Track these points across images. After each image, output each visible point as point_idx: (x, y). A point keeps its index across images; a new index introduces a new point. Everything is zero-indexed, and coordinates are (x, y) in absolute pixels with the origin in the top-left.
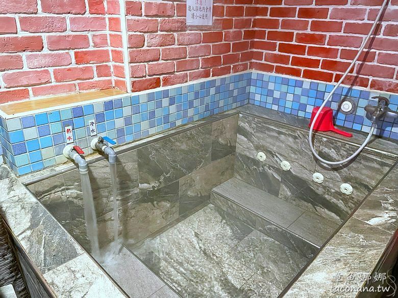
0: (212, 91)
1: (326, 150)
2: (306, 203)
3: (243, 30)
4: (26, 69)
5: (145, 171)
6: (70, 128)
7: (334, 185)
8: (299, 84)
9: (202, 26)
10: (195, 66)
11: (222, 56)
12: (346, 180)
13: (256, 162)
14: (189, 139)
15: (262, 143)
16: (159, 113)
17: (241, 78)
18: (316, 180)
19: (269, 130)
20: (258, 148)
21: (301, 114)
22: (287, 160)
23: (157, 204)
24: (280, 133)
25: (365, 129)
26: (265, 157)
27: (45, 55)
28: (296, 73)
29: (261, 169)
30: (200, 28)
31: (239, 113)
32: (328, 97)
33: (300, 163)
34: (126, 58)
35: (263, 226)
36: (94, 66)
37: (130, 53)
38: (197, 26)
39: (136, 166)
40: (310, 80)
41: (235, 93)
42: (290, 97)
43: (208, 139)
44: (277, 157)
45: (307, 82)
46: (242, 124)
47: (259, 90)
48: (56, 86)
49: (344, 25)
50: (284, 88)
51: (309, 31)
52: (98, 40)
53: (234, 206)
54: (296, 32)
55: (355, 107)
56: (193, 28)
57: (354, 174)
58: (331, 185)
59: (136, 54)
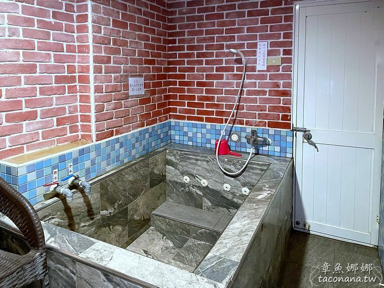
0: (147, 136)
1: (228, 167)
2: (222, 209)
3: (162, 95)
4: (24, 132)
5: (104, 200)
6: (57, 170)
7: (238, 190)
8: (204, 126)
9: (138, 95)
10: (135, 121)
11: (151, 112)
12: (244, 185)
13: (183, 185)
14: (135, 171)
15: (185, 169)
16: (113, 155)
17: (164, 126)
18: (226, 189)
19: (189, 159)
20: (183, 174)
21: (208, 146)
22: (205, 179)
23: (113, 228)
24: (197, 160)
25: (248, 150)
26: (189, 179)
27: (38, 122)
28: (201, 119)
29: (187, 189)
30: (137, 96)
31: (166, 150)
32: (223, 133)
33: (214, 179)
34: (93, 119)
35: (196, 233)
36: (68, 127)
37: (96, 116)
38: (135, 96)
39: (99, 196)
40: (210, 123)
41: (162, 136)
42: (199, 135)
43: (147, 170)
44: (197, 177)
45: (209, 125)
46: (169, 157)
47: (178, 133)
48: (43, 142)
49: (224, 91)
50: (195, 130)
51: (204, 94)
52: (71, 109)
53: (172, 222)
54: (196, 95)
55: (240, 137)
56: (132, 97)
57: (248, 180)
58: (236, 191)
59: (99, 116)
